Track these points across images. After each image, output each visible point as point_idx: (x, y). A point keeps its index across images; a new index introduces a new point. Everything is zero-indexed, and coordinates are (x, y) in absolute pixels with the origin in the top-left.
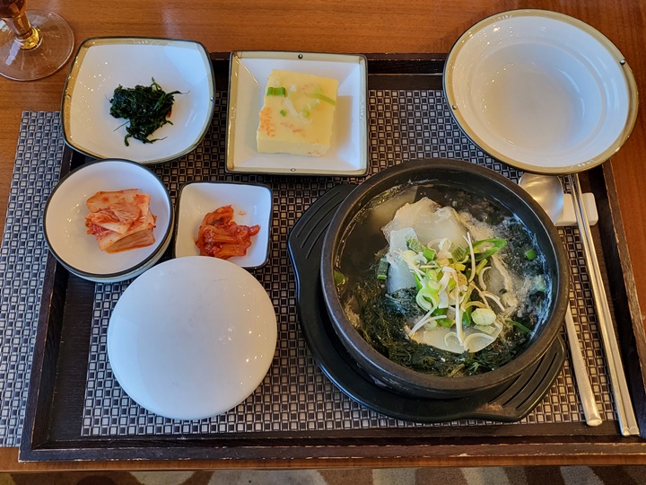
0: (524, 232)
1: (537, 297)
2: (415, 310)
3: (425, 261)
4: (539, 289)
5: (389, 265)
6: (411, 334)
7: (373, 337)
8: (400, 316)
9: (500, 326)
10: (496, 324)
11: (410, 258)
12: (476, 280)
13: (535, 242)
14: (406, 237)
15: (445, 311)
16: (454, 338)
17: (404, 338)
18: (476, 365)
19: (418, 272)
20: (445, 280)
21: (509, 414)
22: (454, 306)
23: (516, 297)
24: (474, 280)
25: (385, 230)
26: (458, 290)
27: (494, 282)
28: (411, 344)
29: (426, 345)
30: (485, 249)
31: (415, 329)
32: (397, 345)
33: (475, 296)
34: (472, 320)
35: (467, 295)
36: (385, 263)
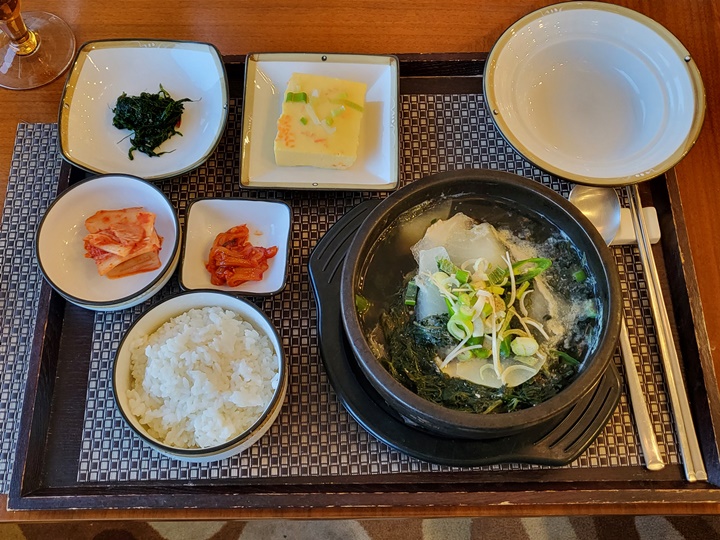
0: (572, 251)
1: (586, 324)
2: (446, 339)
3: (458, 284)
4: (589, 316)
5: (418, 289)
6: (443, 366)
7: (400, 370)
8: (430, 345)
9: (543, 357)
10: (539, 355)
11: (440, 281)
12: (516, 304)
13: (584, 262)
14: (437, 258)
15: (481, 340)
16: (491, 370)
17: (434, 371)
18: (515, 401)
19: (450, 296)
20: (480, 305)
21: (557, 456)
22: (491, 335)
23: (563, 324)
24: (514, 305)
25: (414, 249)
26: (495, 316)
27: (537, 307)
28: (443, 378)
29: (459, 379)
30: (526, 271)
31: (447, 360)
32: (427, 380)
33: (515, 323)
34: (511, 350)
35: (505, 322)
36: (413, 287)
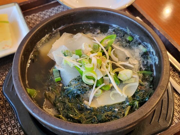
2: (85, 88)
4: (144, 51)
5: (59, 71)
6: (89, 104)
7: (67, 117)
8: (78, 96)
9: (136, 76)
10: (134, 76)
14: (62, 51)
15: (102, 80)
16: (115, 94)
17: (87, 109)
18: (137, 103)
19: (77, 64)
22: (107, 76)
23: (136, 59)
24: (109, 59)
25: (49, 55)
26: (104, 64)
27: (120, 55)
28: (92, 110)
29: (101, 107)
30: (107, 42)
31: (90, 100)
32: (85, 115)
33: (114, 67)
34: (119, 79)
36: (56, 71)
